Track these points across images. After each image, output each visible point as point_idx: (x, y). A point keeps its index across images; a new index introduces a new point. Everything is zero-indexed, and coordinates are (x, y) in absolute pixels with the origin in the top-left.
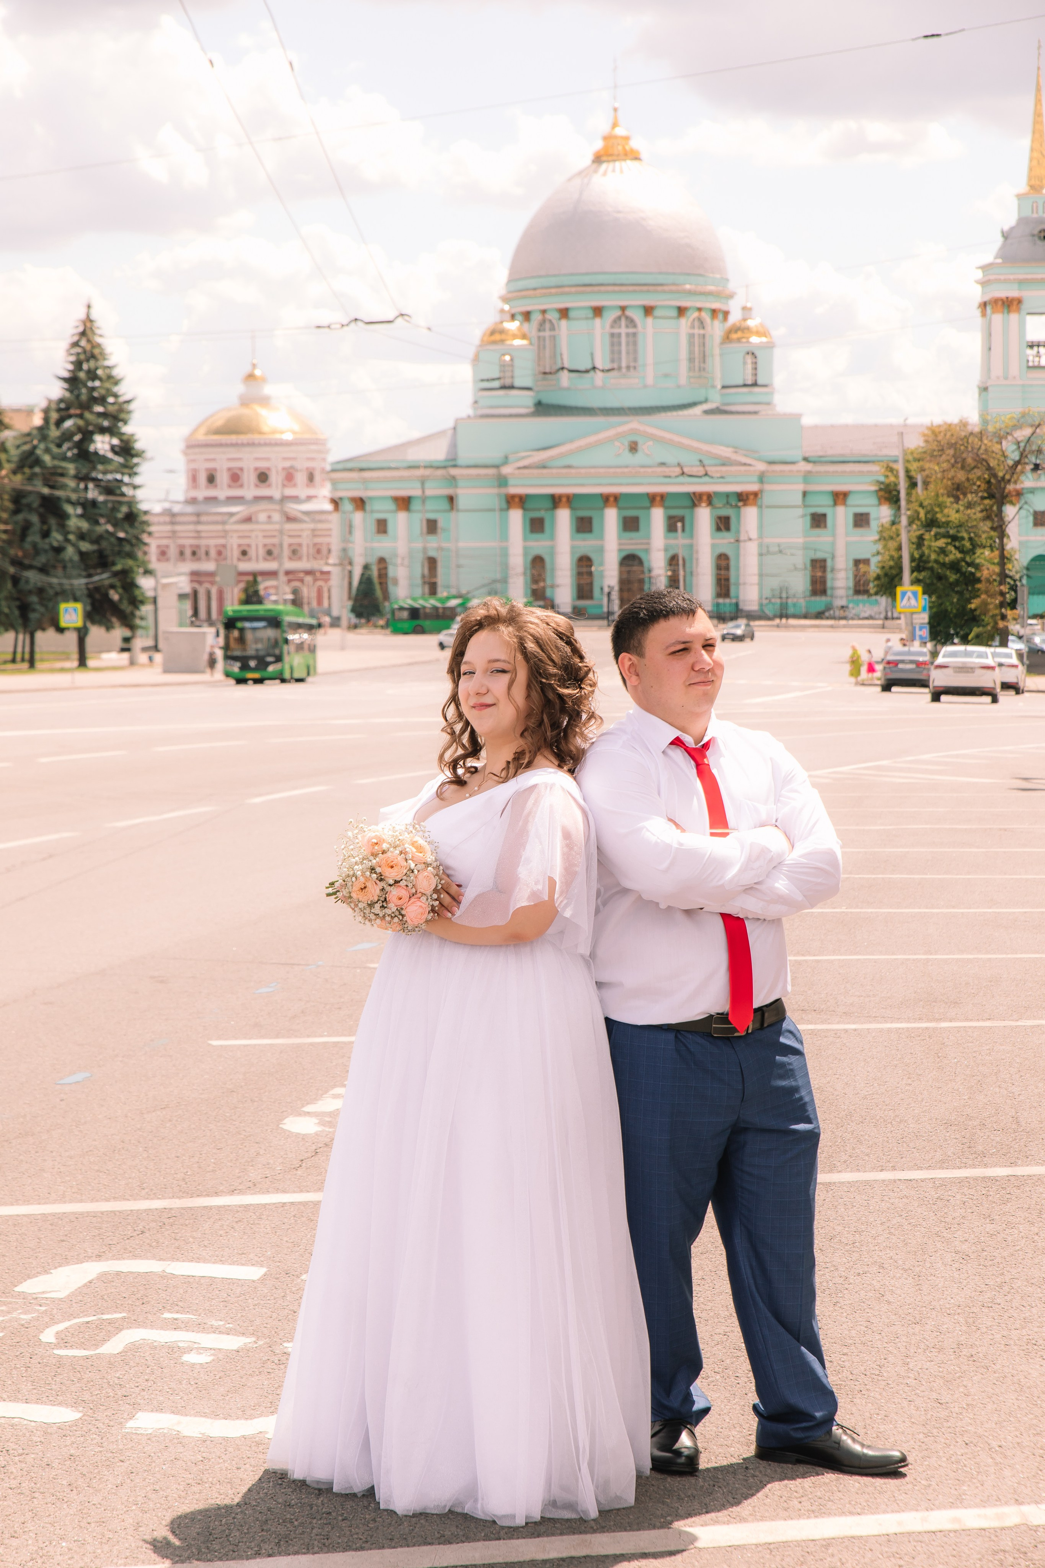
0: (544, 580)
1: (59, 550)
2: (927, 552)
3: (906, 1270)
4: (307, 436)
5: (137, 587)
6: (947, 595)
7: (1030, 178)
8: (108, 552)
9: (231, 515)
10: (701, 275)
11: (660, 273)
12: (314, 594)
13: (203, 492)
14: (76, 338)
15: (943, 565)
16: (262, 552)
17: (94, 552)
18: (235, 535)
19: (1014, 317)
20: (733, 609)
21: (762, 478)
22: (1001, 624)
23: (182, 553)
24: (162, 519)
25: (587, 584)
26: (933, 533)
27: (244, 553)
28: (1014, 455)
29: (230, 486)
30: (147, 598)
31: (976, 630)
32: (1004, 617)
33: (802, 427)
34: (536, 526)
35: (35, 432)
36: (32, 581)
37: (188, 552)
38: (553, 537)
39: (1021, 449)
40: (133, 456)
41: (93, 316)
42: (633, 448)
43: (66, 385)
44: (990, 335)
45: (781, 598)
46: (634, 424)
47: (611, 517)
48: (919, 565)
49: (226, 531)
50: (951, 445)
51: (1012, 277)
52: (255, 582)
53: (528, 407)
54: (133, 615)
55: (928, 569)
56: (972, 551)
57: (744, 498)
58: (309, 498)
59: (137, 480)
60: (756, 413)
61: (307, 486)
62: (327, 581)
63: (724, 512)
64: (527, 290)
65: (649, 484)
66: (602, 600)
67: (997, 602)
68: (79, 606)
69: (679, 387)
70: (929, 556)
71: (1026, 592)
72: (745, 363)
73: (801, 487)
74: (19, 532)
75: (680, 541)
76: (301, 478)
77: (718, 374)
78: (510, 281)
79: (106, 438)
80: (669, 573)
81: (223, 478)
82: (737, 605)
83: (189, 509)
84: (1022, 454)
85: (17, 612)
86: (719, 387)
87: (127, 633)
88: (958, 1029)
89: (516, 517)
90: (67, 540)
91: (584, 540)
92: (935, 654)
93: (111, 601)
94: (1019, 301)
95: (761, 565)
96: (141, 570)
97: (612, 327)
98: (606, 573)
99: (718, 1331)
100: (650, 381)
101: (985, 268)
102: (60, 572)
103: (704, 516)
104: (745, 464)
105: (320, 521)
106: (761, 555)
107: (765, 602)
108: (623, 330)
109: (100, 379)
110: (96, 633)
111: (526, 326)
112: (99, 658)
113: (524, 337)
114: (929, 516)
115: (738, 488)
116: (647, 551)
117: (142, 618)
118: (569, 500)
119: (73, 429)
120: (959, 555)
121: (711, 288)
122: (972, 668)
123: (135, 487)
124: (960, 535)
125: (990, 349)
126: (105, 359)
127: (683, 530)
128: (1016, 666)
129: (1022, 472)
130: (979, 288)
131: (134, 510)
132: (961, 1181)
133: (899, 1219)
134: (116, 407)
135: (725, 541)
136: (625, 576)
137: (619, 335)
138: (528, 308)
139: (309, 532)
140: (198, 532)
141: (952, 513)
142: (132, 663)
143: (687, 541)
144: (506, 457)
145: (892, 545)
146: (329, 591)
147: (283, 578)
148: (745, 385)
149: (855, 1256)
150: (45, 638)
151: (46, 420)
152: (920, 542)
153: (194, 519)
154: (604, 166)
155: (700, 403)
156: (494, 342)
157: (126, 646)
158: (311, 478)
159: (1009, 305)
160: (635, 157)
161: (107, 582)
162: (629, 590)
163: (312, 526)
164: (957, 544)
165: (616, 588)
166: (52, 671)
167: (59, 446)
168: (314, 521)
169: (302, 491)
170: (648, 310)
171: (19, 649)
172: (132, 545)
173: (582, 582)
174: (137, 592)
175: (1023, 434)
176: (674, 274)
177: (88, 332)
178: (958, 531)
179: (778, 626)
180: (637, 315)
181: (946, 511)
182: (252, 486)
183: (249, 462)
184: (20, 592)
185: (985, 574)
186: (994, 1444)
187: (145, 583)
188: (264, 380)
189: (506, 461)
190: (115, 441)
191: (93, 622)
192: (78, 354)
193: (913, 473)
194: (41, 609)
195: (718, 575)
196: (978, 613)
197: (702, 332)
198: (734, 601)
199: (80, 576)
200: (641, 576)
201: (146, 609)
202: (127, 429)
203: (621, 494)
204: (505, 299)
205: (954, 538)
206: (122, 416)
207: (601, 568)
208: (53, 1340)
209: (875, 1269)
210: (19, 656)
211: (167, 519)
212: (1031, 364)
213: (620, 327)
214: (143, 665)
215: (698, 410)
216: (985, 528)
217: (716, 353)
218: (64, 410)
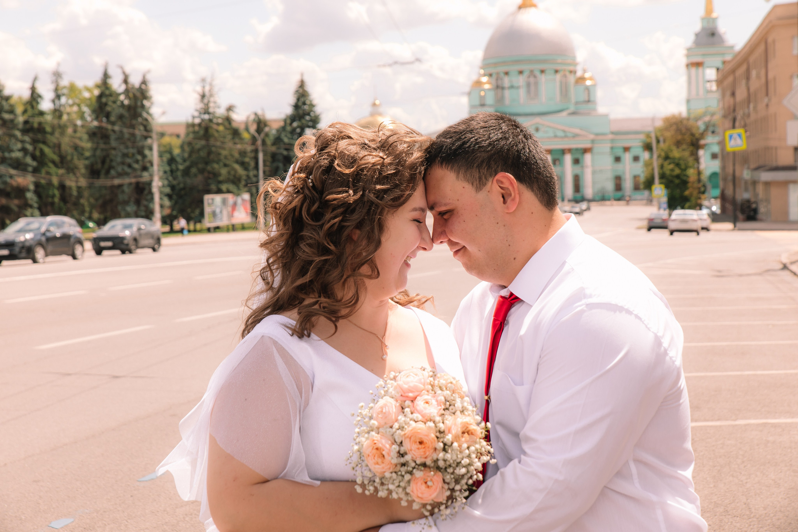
2: (665, 170)
6: (675, 189)
10: (564, 55)
14: (297, 89)
15: (673, 176)
19: (700, 70)
20: (582, 198)
21: (593, 141)
22: (699, 201)
26: (667, 162)
28: (703, 127)
32: (700, 198)
33: (611, 120)
35: (280, 128)
39: (706, 124)
41: (304, 79)
42: (537, 130)
43: (293, 108)
44: (690, 77)
45: (602, 192)
46: (538, 120)
48: (663, 176)
50: (675, 124)
51: (700, 53)
55: (666, 178)
56: (686, 170)
57: (585, 151)
60: (589, 114)
63: (577, 157)
64: (491, 64)
67: (696, 191)
69: (556, 103)
70: (666, 172)
71: (710, 188)
72: (584, 93)
73: (610, 145)
74: (274, 171)
77: (573, 98)
78: (483, 59)
82: (583, 196)
84: (706, 127)
86: (574, 102)
92: (670, 215)
94: (702, 63)
95: (593, 178)
97: (527, 79)
100: (544, 101)
101: (688, 49)
103: (568, 158)
104: (584, 135)
106: (593, 173)
107: (595, 194)
108: (532, 80)
109: (307, 105)
111: (490, 79)
113: (490, 84)
114: (666, 155)
115: (582, 146)
119: (297, 126)
120: (680, 172)
121: (569, 61)
122: (687, 220)
124: (680, 163)
126: (309, 96)
127: (559, 164)
128: (707, 219)
129: (707, 134)
130: (685, 58)
134: (314, 117)
135: (577, 169)
137: (530, 82)
138: (491, 72)
141: (676, 153)
143: (561, 169)
145: (650, 168)
148: (585, 102)
151: (285, 123)
152: (662, 167)
154: (523, 10)
155: (566, 110)
156: (477, 87)
159: (698, 65)
160: (535, 6)
164: (679, 167)
167: (291, 134)
170: (542, 71)
175: (707, 119)
176: (551, 54)
177: (303, 86)
178: (679, 161)
179: (601, 204)
180: (537, 73)
181: (673, 152)
185: (691, 179)
188: (380, 106)
192: (298, 95)
193: (658, 137)
196: (688, 197)
197: (566, 80)
198: (582, 194)
204: (481, 68)
205: (677, 164)
206: (317, 120)
212: (708, 90)
213: (530, 79)
215: (564, 114)
216: (691, 160)
217: (572, 89)
218: (293, 118)
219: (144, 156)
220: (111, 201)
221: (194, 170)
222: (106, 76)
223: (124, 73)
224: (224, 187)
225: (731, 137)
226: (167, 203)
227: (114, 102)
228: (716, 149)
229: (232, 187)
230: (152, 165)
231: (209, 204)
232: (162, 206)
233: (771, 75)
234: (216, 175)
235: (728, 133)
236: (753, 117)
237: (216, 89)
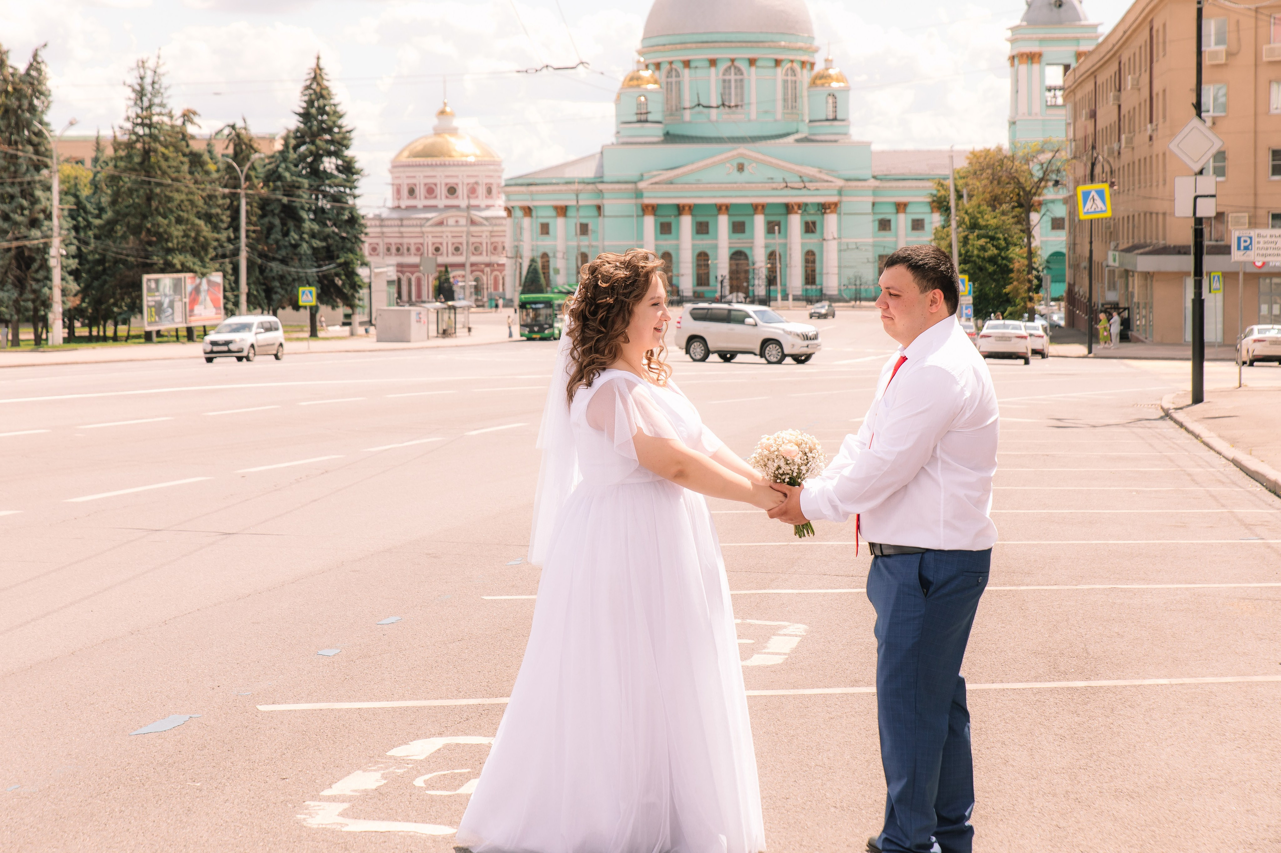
0: (671, 271)
1: (295, 246)
2: (970, 249)
3: (1021, 745)
4: (487, 159)
5: (356, 275)
6: (987, 282)
8: (333, 248)
9: (427, 219)
10: (792, 34)
11: (761, 32)
12: (491, 281)
13: (405, 202)
14: (308, 82)
15: (983, 259)
16: (451, 248)
17: (323, 247)
18: (430, 235)
19: (1036, 67)
20: (819, 294)
21: (840, 192)
22: (1028, 305)
23: (388, 249)
24: (373, 223)
25: (705, 273)
26: (975, 234)
27: (437, 249)
28: (1038, 174)
29: (426, 197)
30: (364, 283)
31: (1010, 309)
32: (1030, 299)
33: (871, 152)
34: (665, 228)
35: (277, 154)
36: (275, 269)
37: (393, 249)
38: (677, 238)
39: (1044, 168)
40: (353, 173)
41: (322, 64)
42: (741, 168)
43: (301, 119)
44: (1017, 81)
45: (855, 284)
46: (741, 149)
47: (723, 222)
48: (965, 258)
49: (423, 233)
50: (990, 166)
51: (1034, 36)
52: (447, 271)
53: (658, 137)
54: (353, 296)
55: (972, 262)
56: (1006, 249)
57: (824, 208)
58: (488, 207)
59: (356, 192)
60: (835, 141)
61: (486, 197)
62: (501, 271)
63: (810, 219)
64: (658, 45)
65: (753, 196)
66: (716, 286)
67: (1026, 287)
68: (313, 288)
69: (776, 121)
70: (972, 252)
71: (1049, 282)
72: (827, 103)
73: (870, 199)
74: (265, 232)
75: (776, 240)
76: (481, 191)
77: (806, 111)
78: (645, 39)
79: (333, 159)
80: (769, 265)
81: (421, 191)
82: (821, 290)
83: (395, 215)
84: (1045, 173)
85: (263, 294)
86: (807, 121)
87: (349, 311)
88: (1034, 590)
89: (649, 221)
90: (302, 239)
91: (702, 239)
93: (336, 286)
94: (1040, 55)
95: (840, 259)
96: (359, 262)
97: (724, 74)
98: (720, 265)
100: (753, 116)
101: (1014, 29)
102: (296, 263)
103: (795, 222)
104: (827, 181)
105: (496, 225)
106: (840, 250)
107: (843, 288)
108: (732, 77)
109: (328, 114)
111: (657, 73)
113: (656, 82)
114: (972, 221)
115: (822, 200)
116: (751, 248)
117: (359, 299)
118: (690, 209)
119: (307, 153)
120: (996, 252)
121: (801, 44)
123: (355, 197)
124: (997, 235)
125: (1017, 92)
126: (331, 99)
127: (779, 232)
128: (1042, 336)
129: (1045, 187)
130: (1009, 45)
131: (355, 215)
134: (341, 135)
135: (812, 242)
136: (734, 268)
137: (729, 81)
138: (659, 60)
139: (488, 234)
140: (401, 233)
141: (990, 219)
142: (353, 334)
143: (782, 241)
144: (642, 175)
145: (944, 243)
146: (503, 279)
147: (468, 268)
148: (827, 120)
150: (286, 314)
151: (286, 145)
152: (965, 241)
153: (399, 223)
155: (792, 133)
156: (633, 86)
157: (347, 321)
158: (489, 191)
159: (1032, 58)
161: (332, 272)
162: (738, 278)
163: (490, 228)
164: (994, 243)
165: (727, 277)
166: (291, 339)
167: (296, 165)
168: (491, 224)
169: (482, 202)
170: (752, 62)
172: (352, 242)
174: (356, 279)
175: (1045, 157)
176: (772, 33)
177: (318, 78)
178: (995, 233)
179: (853, 307)
180: (743, 65)
181: (986, 217)
182: (443, 197)
183: (441, 178)
184: (266, 278)
185: (1016, 265)
187: (363, 272)
188: (452, 115)
189: (641, 178)
190: (340, 162)
191: (322, 302)
192: (310, 94)
193: (960, 188)
194: (283, 292)
195: (806, 267)
196: (1011, 295)
197: (793, 78)
198: (819, 287)
199: (313, 266)
201: (363, 292)
202: (348, 153)
203: (731, 204)
204: (641, 53)
205: (992, 238)
206: (346, 142)
207: (716, 262)
208: (423, 785)
211: (378, 222)
212: (1049, 103)
213: (730, 74)
214: (361, 336)
215: (790, 139)
216: (1016, 231)
217: (804, 94)
218: (300, 137)
219: (35, 201)
221: (120, 229)
224: (177, 260)
225: (1086, 195)
226: (74, 287)
228: (1060, 211)
229: (190, 260)
230: (49, 217)
231: (149, 290)
232: (64, 292)
233: (1157, 87)
234: (163, 237)
235: (1081, 189)
236: (1126, 157)
237: (165, 81)
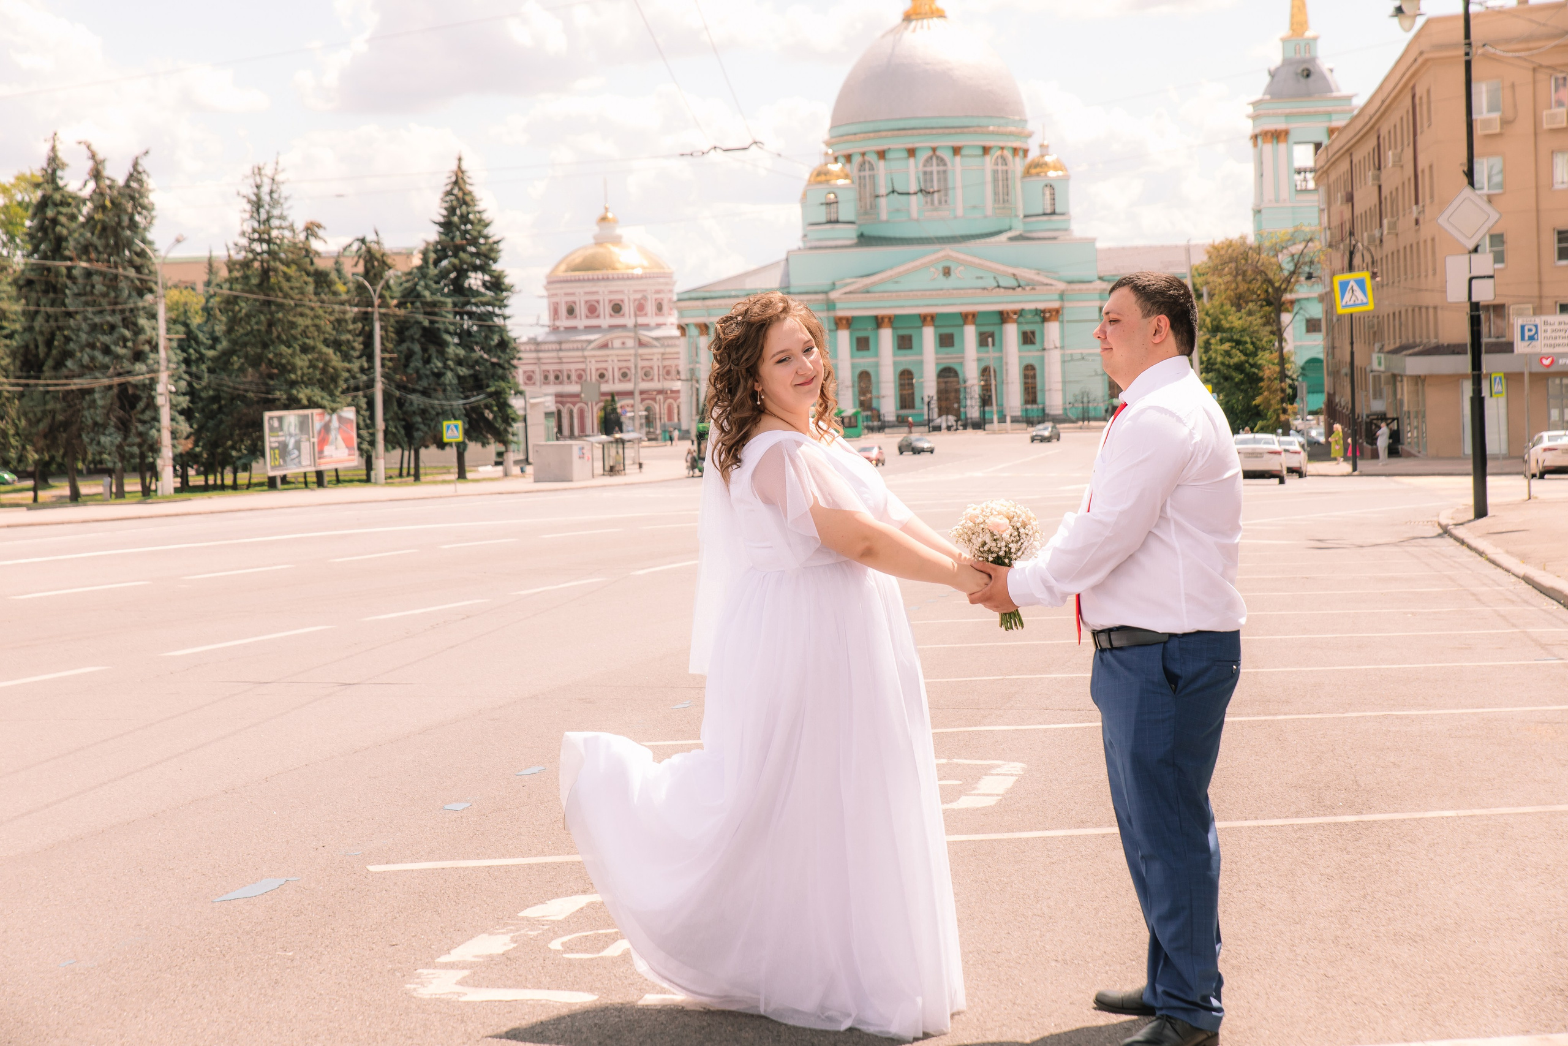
0: (871, 392)
1: (439, 375)
2: (1214, 355)
3: (1280, 888)
4: (656, 270)
5: (510, 406)
6: (1234, 394)
7: (1292, 24)
8: (483, 376)
9: (590, 342)
10: (1002, 117)
11: (966, 116)
12: (665, 411)
13: (564, 322)
14: (448, 188)
15: (1229, 366)
16: (617, 374)
17: (471, 376)
18: (593, 361)
19: (1282, 146)
20: (1041, 414)
21: (1062, 296)
22: (1283, 417)
23: (546, 377)
24: (528, 348)
25: (909, 395)
26: (1218, 338)
27: (602, 376)
28: (1288, 267)
29: (587, 317)
30: (518, 416)
31: (1260, 424)
32: (1285, 411)
33: (1097, 250)
34: (862, 344)
35: (415, 271)
36: (415, 402)
37: (552, 377)
38: (877, 354)
39: (1296, 260)
40: (502, 291)
41: (464, 166)
42: (947, 272)
43: (441, 230)
44: (1262, 163)
45: (1082, 402)
46: (950, 250)
47: (929, 335)
48: (1207, 367)
49: (585, 357)
50: (1232, 260)
51: (1279, 111)
52: (613, 400)
53: (851, 239)
54: (506, 431)
55: (1215, 370)
56: (1255, 354)
57: (1045, 316)
58: (659, 326)
59: (507, 312)
60: (1055, 238)
61: (656, 314)
62: (675, 399)
63: (1028, 328)
64: (848, 135)
65: (962, 304)
66: (922, 409)
67: (1278, 398)
68: (460, 423)
69: (986, 217)
70: (1216, 359)
71: (1304, 392)
72: (1044, 194)
73: (1098, 304)
74: (403, 361)
75: (990, 355)
76: (650, 307)
77: (1020, 205)
78: (832, 127)
79: (480, 275)
80: (982, 383)
81: (581, 310)
82: (1043, 410)
83: (552, 338)
84: (1296, 266)
85: (403, 432)
86: (1022, 216)
87: (502, 448)
88: (1294, 720)
89: (844, 337)
90: (446, 366)
91: (905, 355)
93: (486, 419)
94: (1286, 133)
95: (1064, 373)
96: (513, 392)
97: (925, 166)
98: (926, 384)
99: (1127, 932)
100: (960, 212)
101: (1255, 104)
102: (440, 395)
103: (1012, 332)
104: (1047, 284)
105: (668, 346)
106: (1064, 362)
107: (1068, 406)
108: (935, 168)
109: (472, 223)
110: (473, 449)
111: (848, 166)
112: (477, 471)
113: (846, 177)
114: (1215, 323)
115: (1041, 306)
116: (962, 364)
117: (513, 435)
118: (891, 321)
119: (450, 267)
120: (1243, 358)
121: (1012, 129)
122: (1261, 454)
123: (505, 318)
124: (1244, 339)
125: (1262, 175)
126: (475, 205)
127: (993, 345)
128: (1299, 453)
129: (1297, 281)
130: (1250, 122)
131: (506, 338)
132: (1316, 826)
133: (1268, 853)
134: (487, 247)
135: (1031, 354)
136: (943, 386)
137: (931, 173)
138: (850, 151)
139: (659, 356)
140: (560, 358)
141: (1235, 320)
142: (506, 474)
143: (997, 355)
144: (834, 284)
146: (678, 407)
147: (638, 397)
148: (1045, 214)
149: (1235, 879)
150: (429, 454)
151: (425, 259)
152: (1207, 346)
153: (558, 347)
154: (913, 24)
155: (1005, 231)
156: (820, 183)
157: (500, 460)
158: (660, 308)
159: (1278, 136)
160: (941, 15)
161: (482, 404)
162: (947, 399)
163: (662, 350)
164: (1241, 348)
165: (935, 398)
166: (435, 482)
167: (437, 283)
168: (663, 346)
169: (652, 320)
170: (956, 151)
171: (405, 465)
172: (503, 368)
173: (905, 392)
174: (509, 411)
175: (1297, 249)
176: (978, 117)
177: (460, 181)
178: (1241, 336)
179: (1081, 428)
180: (947, 155)
181: (1230, 318)
182: (607, 316)
183: (604, 295)
184: (405, 413)
185: (1267, 373)
186: (1380, 1003)
187: (516, 403)
188: (615, 221)
189: (833, 287)
190: (487, 278)
191: (471, 439)
192: (451, 201)
193: (1198, 286)
194: (425, 429)
195: (1025, 383)
196: (1261, 408)
197: (1004, 168)
198: (1041, 406)
199: (459, 398)
200: (957, 387)
201: (518, 426)
202: (496, 267)
203: (937, 314)
204: (829, 144)
205: (1238, 343)
206: (493, 255)
207: (921, 380)
208: (560, 948)
209: (1254, 887)
210: (405, 471)
211: (533, 347)
212: (1299, 188)
213: (932, 165)
214: (516, 476)
215: (1003, 237)
216: (1265, 333)
217: (1017, 186)
218: (441, 251)
219: (138, 331)
220: (66, 425)
221: (236, 361)
222: (54, 164)
223: (93, 156)
224: (303, 394)
225: (1344, 286)
226: (184, 427)
227: (73, 218)
228: (1316, 311)
229: (318, 394)
230: (155, 348)
231: (272, 429)
232: (174, 434)
233: (1422, 163)
234: (285, 369)
235: (1338, 279)
236: (1389, 245)
237: (284, 191)
